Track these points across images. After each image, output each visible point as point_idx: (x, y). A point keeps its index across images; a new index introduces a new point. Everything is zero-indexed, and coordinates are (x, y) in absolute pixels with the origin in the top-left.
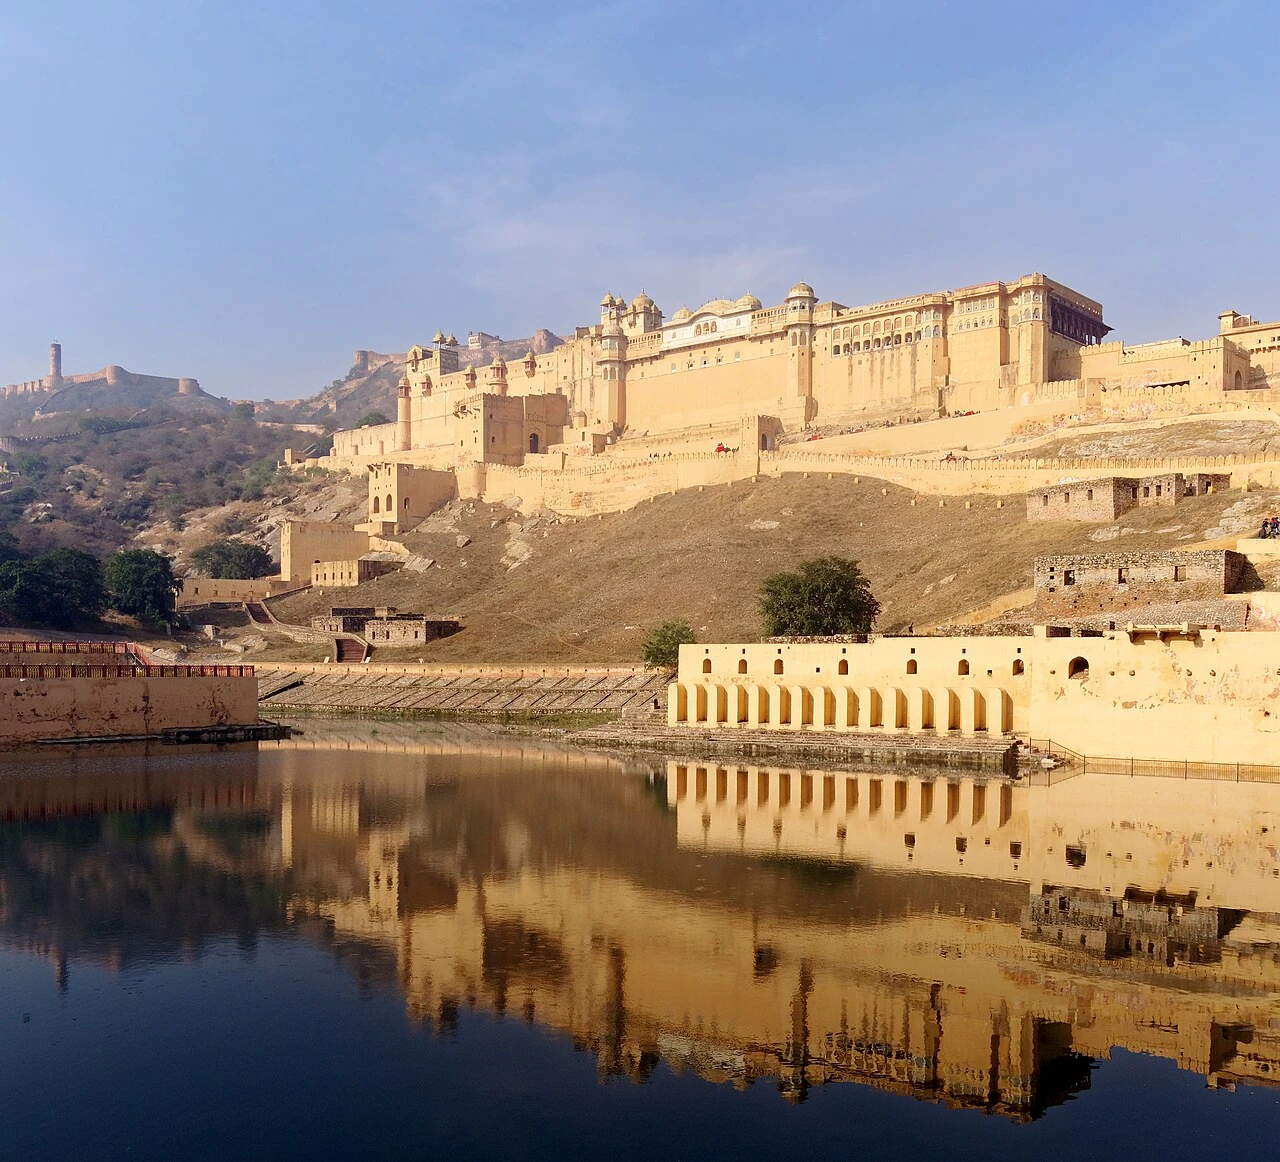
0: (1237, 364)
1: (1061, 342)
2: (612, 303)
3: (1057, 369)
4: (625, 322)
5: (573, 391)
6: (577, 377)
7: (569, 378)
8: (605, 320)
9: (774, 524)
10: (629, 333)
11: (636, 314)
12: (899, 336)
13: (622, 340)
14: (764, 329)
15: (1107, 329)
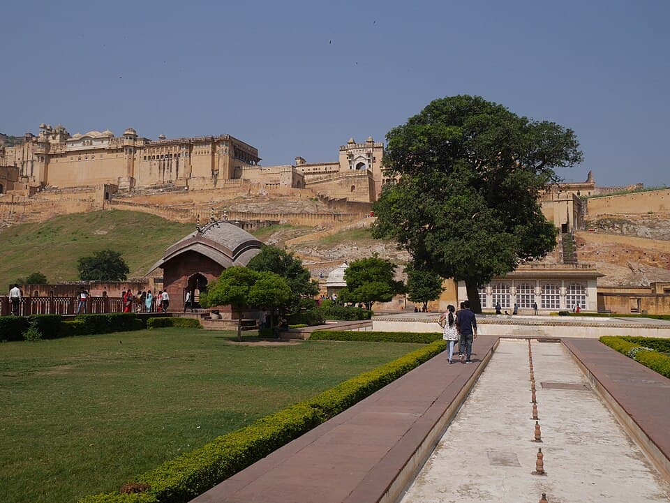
0: (298, 178)
1: (238, 163)
2: (45, 127)
3: (235, 174)
4: (50, 138)
5: (23, 166)
6: (25, 160)
7: (21, 159)
8: (41, 135)
9: (105, 232)
10: (52, 141)
11: (56, 134)
12: (171, 155)
13: (47, 145)
14: (114, 147)
15: (259, 160)
